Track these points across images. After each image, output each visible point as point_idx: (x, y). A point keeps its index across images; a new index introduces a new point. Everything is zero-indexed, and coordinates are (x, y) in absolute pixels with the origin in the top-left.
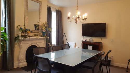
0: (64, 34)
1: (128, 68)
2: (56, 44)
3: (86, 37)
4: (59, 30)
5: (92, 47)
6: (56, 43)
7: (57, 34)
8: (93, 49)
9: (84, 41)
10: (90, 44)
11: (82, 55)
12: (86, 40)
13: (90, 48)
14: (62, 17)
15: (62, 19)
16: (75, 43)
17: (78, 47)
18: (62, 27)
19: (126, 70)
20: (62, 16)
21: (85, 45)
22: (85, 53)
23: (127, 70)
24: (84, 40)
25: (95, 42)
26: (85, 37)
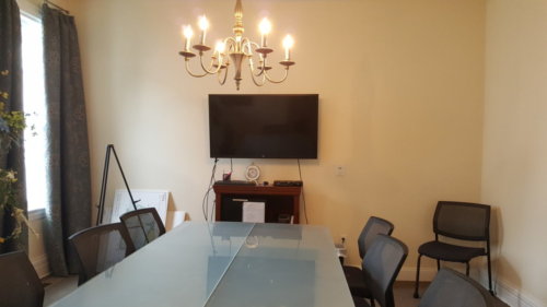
0: (111, 147)
1: (420, 280)
2: (53, 210)
3: (228, 160)
4: (69, 125)
5: (261, 206)
6: (53, 201)
7: (52, 149)
8: (271, 217)
9: (221, 179)
10: (252, 192)
11: (212, 254)
12: (227, 177)
13: (254, 211)
14: (78, 55)
15: (79, 62)
16: (170, 195)
17: (187, 217)
18: (84, 110)
19: (413, 291)
20: (78, 48)
21: (228, 202)
22: (226, 243)
23: (417, 289)
24: (219, 178)
25: (276, 183)
26: (221, 160)
